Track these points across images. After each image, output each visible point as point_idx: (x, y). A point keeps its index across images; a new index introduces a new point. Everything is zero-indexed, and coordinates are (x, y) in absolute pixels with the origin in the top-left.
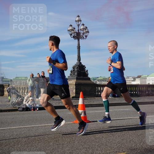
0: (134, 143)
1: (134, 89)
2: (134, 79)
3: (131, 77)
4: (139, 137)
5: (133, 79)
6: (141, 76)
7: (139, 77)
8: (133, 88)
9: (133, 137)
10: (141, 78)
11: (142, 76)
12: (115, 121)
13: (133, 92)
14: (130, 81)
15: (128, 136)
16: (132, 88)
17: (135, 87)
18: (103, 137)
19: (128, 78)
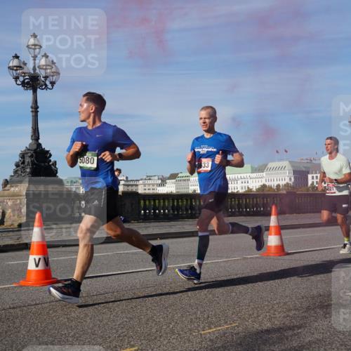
0: (156, 324)
1: (162, 204)
2: (163, 182)
3: (156, 178)
4: (168, 311)
5: (160, 181)
6: (178, 174)
7: (173, 176)
8: (159, 202)
9: (155, 312)
10: (177, 179)
11: (180, 175)
12: (117, 277)
13: (160, 211)
14: (153, 185)
15: (144, 309)
16: (157, 201)
17: (164, 200)
18: (86, 315)
19: (150, 179)
